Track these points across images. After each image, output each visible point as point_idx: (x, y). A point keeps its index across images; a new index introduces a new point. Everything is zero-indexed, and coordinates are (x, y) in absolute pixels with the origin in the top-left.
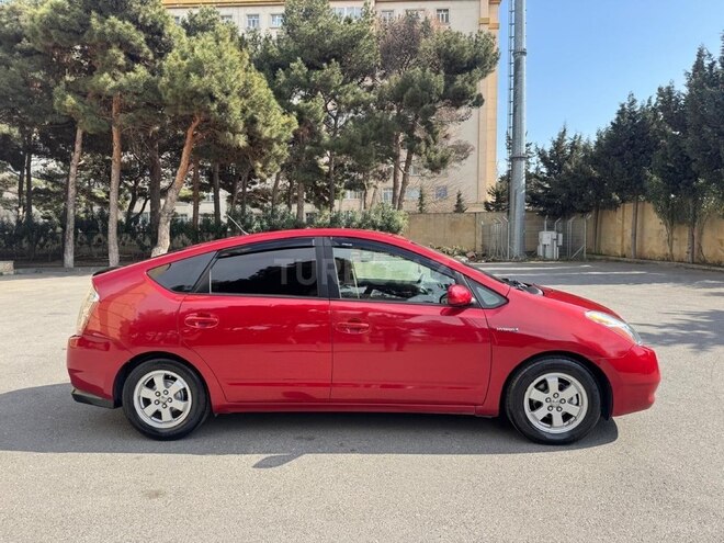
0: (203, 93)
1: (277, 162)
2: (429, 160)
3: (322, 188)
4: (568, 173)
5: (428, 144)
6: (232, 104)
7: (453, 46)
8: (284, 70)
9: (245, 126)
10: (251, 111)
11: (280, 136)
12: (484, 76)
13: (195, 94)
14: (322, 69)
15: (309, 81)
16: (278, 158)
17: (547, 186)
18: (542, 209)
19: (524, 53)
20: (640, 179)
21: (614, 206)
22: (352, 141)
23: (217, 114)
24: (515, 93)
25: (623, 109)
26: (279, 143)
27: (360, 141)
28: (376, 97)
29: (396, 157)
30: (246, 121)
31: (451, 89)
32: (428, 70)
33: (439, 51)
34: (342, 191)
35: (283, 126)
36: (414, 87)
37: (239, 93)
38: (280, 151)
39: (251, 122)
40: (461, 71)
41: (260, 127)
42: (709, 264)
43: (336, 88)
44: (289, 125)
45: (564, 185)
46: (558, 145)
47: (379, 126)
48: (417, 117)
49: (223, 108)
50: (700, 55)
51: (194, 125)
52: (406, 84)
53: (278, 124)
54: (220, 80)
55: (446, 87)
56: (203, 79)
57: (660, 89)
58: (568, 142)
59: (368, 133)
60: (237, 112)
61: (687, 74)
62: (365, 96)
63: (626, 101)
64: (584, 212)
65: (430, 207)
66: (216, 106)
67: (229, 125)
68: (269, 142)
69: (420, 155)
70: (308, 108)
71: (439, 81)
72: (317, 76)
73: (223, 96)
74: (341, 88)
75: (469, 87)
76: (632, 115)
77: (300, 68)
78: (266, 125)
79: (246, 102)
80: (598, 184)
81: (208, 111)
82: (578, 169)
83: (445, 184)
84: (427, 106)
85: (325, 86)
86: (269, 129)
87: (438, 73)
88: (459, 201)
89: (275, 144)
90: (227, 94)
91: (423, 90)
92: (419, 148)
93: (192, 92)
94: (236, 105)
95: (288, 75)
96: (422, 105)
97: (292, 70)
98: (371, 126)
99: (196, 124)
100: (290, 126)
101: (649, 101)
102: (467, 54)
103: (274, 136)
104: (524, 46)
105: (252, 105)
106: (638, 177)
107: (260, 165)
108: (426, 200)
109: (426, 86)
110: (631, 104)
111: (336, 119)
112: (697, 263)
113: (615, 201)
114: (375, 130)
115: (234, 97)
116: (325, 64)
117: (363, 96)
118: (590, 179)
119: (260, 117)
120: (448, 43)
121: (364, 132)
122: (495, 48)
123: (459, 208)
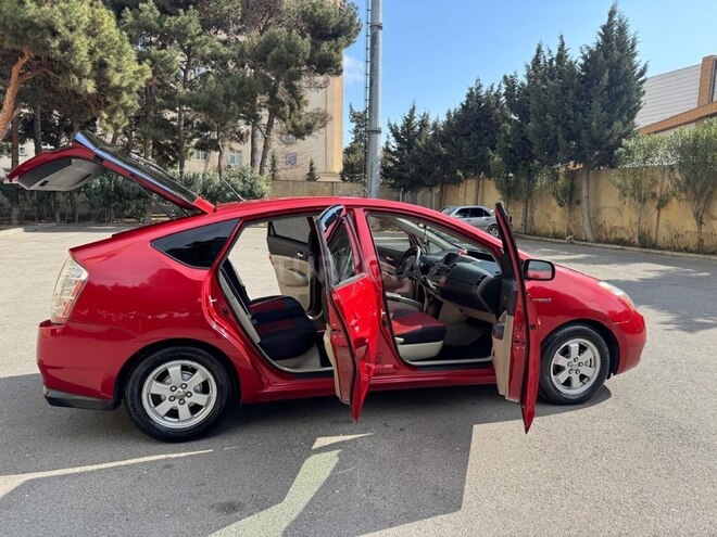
0: (42, 24)
1: (125, 113)
2: (294, 126)
3: (166, 146)
4: (419, 150)
5: (292, 109)
6: (77, 42)
7: (319, 10)
8: (131, 10)
9: (94, 69)
10: (100, 53)
11: (131, 85)
12: (348, 45)
13: (30, 25)
14: (178, 14)
15: (161, 26)
16: (126, 109)
17: (397, 160)
18: (393, 181)
19: (380, 27)
20: (484, 159)
21: (458, 181)
22: (213, 97)
23: (58, 52)
24: (372, 66)
25: (472, 93)
26: (130, 92)
27: (222, 98)
28: (236, 53)
29: (257, 118)
30: (94, 64)
31: (317, 55)
32: (294, 31)
33: (304, 14)
34: (190, 150)
35: (135, 73)
36: (279, 48)
37: (85, 29)
38: (130, 102)
39: (101, 66)
40: (327, 37)
41: (110, 72)
42: (539, 235)
43: (192, 38)
44: (141, 72)
45: (416, 161)
46: (409, 121)
47: (242, 84)
48: (278, 79)
49: (66, 46)
50: (539, 51)
51: (22, 62)
52: (270, 44)
53: (130, 71)
54: (64, 12)
55: (312, 52)
56: (43, 9)
57: (505, 77)
58: (417, 119)
59: (231, 89)
60: (84, 52)
61: (527, 66)
62: (224, 51)
63: (473, 85)
64: (431, 187)
65: (281, 174)
66: (57, 43)
67: (72, 66)
68: (117, 91)
69: (284, 120)
70: (162, 57)
71: (305, 44)
72: (171, 22)
73: (67, 32)
74: (198, 39)
75: (335, 55)
76: (479, 99)
77: (151, 10)
78: (118, 70)
79: (94, 42)
80: (445, 162)
81: (46, 48)
82: (429, 146)
83: (296, 150)
84: (292, 69)
85: (180, 34)
86: (120, 75)
87: (304, 36)
88: (312, 169)
89: (124, 93)
90: (72, 30)
91: (290, 52)
92: (283, 112)
93: (26, 21)
94: (82, 44)
95: (136, 17)
96: (288, 67)
97: (141, 11)
98: (232, 83)
99: (25, 60)
100: (143, 75)
101: (492, 88)
102: (334, 21)
103: (124, 85)
104: (381, 21)
105: (102, 45)
106: (483, 156)
107: (105, 116)
108: (278, 167)
109: (292, 49)
110: (478, 88)
111: (185, 72)
112: (529, 234)
113: (460, 177)
114: (237, 89)
115: (79, 35)
116: (181, 10)
117: (222, 50)
118: (439, 156)
119: (112, 61)
120: (314, 6)
121: (226, 89)
122: (357, 19)
123: (311, 176)
